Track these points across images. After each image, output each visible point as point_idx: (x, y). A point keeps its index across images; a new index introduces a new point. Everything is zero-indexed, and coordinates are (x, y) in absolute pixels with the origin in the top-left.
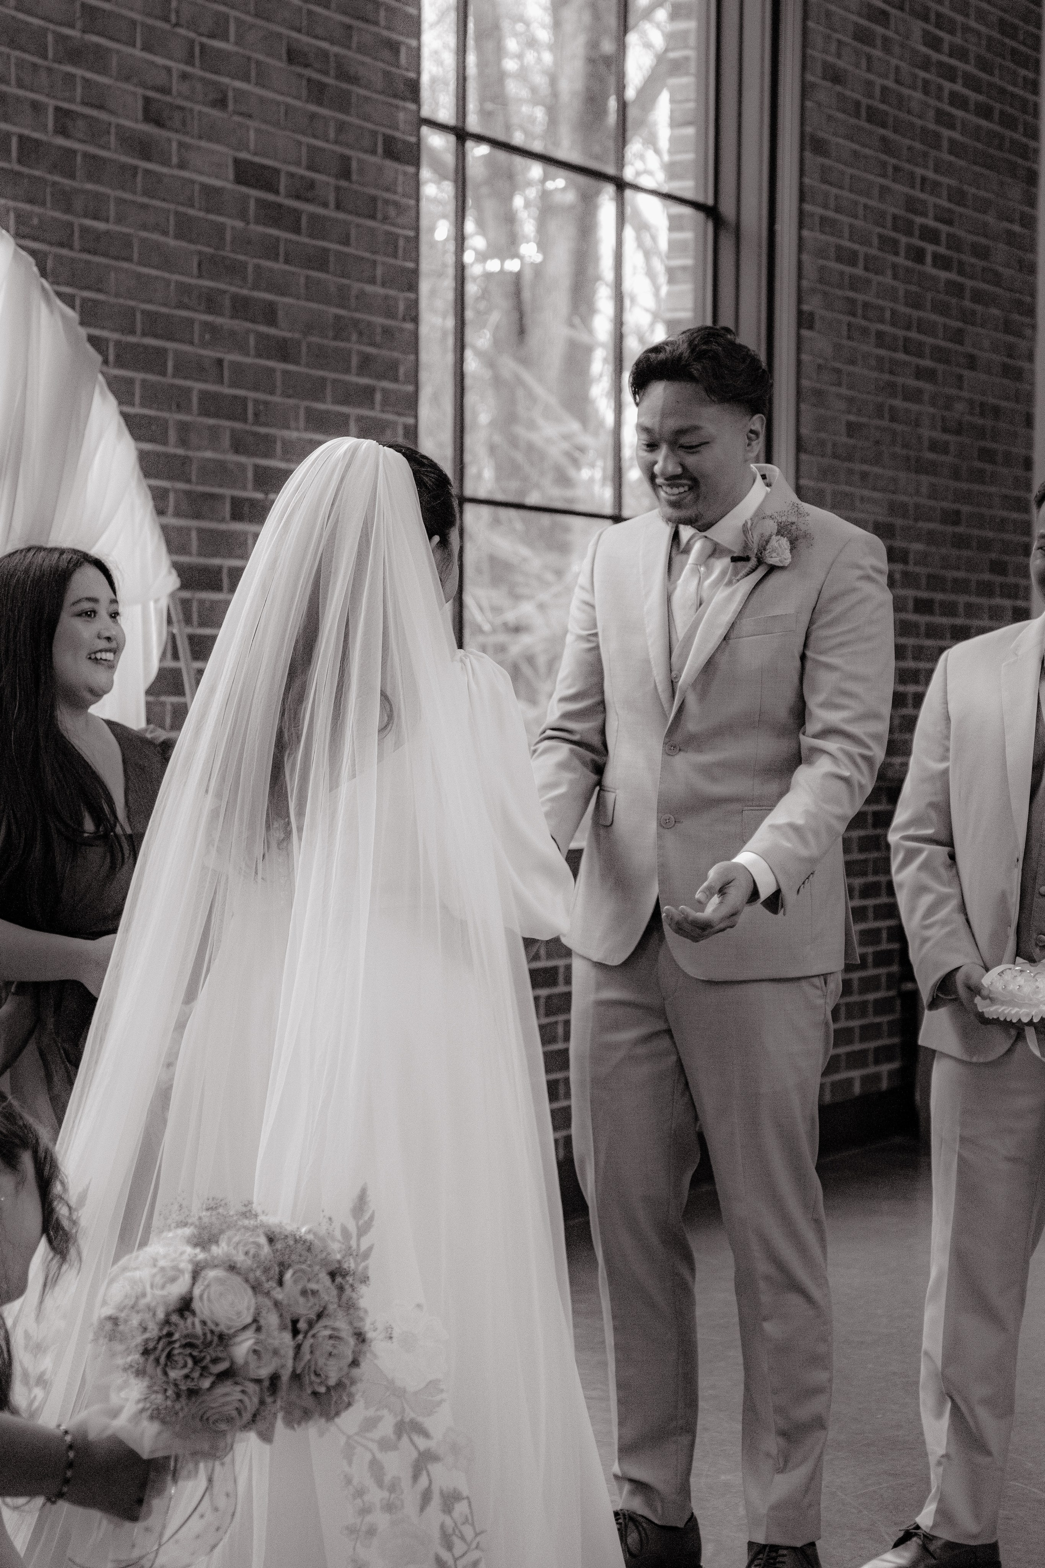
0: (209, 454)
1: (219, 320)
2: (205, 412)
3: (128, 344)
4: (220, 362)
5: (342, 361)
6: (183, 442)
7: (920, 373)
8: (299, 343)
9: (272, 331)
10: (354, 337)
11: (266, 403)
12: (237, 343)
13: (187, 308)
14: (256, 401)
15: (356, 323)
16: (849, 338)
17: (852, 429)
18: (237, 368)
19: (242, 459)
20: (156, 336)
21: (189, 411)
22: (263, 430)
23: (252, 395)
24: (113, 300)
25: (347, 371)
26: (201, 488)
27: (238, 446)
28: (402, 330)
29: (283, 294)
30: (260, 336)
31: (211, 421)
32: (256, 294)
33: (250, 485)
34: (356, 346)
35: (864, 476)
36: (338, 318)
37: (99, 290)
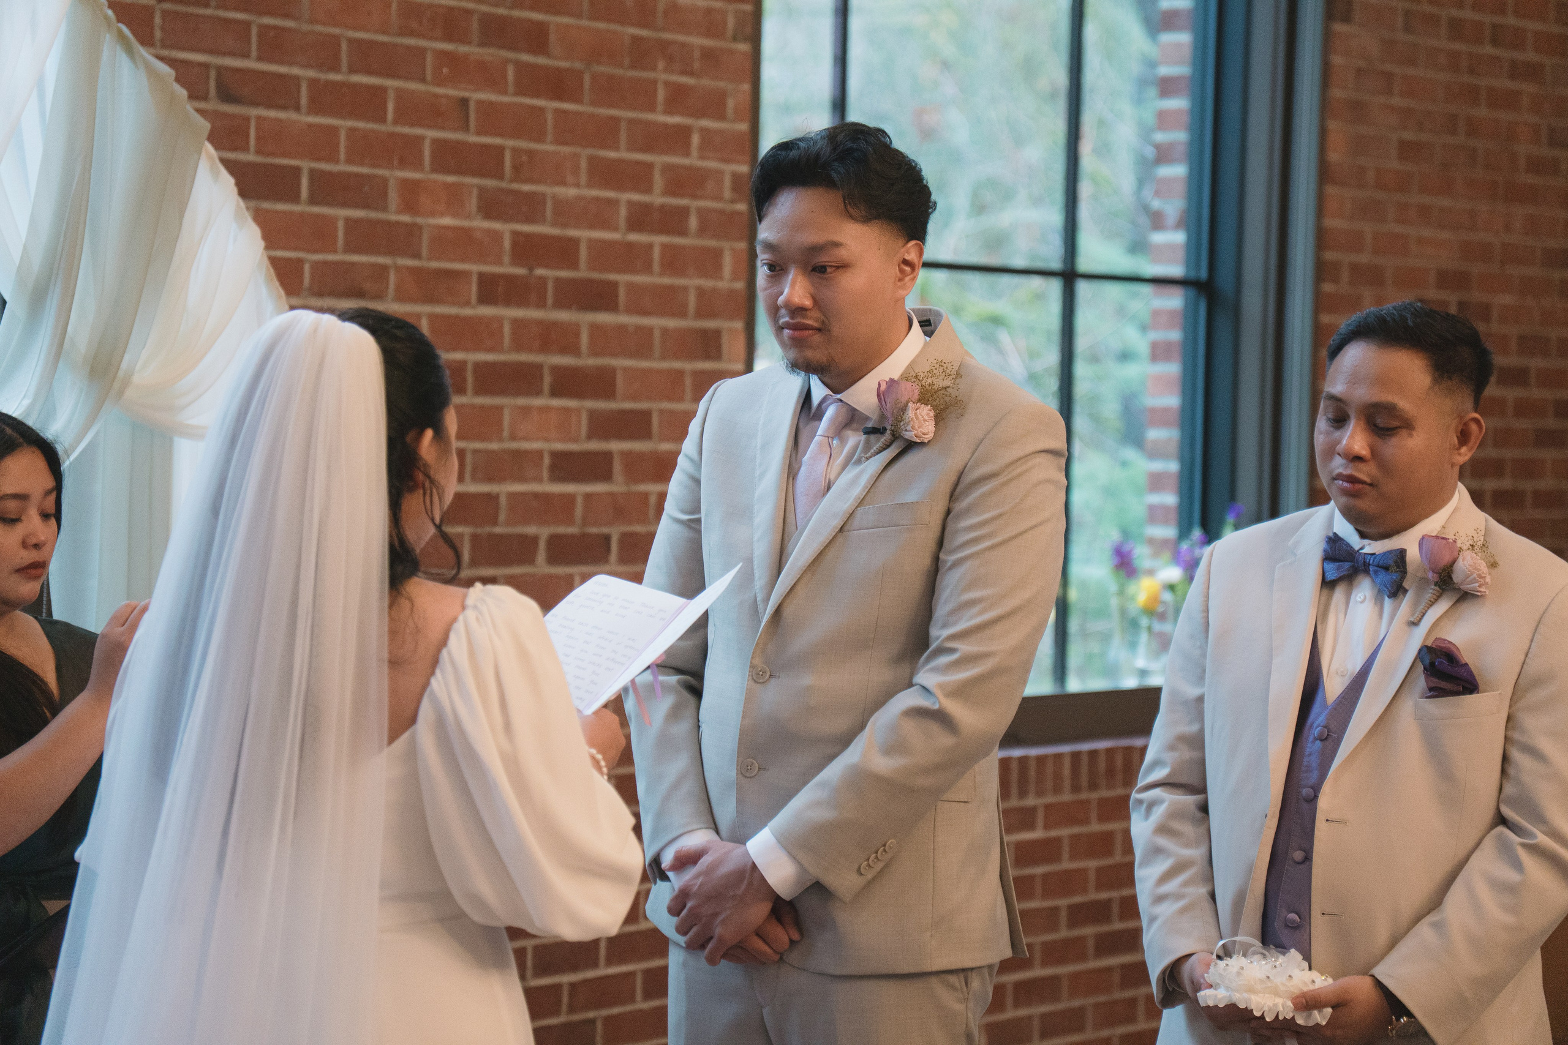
0: (447, 221)
1: (463, 49)
2: (440, 166)
3: (329, 84)
4: (464, 102)
5: (644, 96)
6: (410, 205)
7: (1517, 71)
8: (579, 74)
9: (541, 60)
10: (661, 65)
11: (531, 153)
12: (491, 77)
13: (412, 34)
14: (516, 151)
15: (664, 45)
16: (1407, 29)
17: (1407, 150)
18: (488, 111)
19: (496, 226)
20: (369, 72)
21: (418, 165)
22: (526, 188)
23: (510, 143)
24: (306, 27)
25: (652, 108)
26: (435, 264)
27: (490, 207)
28: (731, 52)
29: (557, 13)
30: (519, 65)
31: (450, 179)
32: (517, 13)
33: (507, 259)
34: (662, 76)
35: (1424, 212)
36: (635, 39)
37: (287, 16)
